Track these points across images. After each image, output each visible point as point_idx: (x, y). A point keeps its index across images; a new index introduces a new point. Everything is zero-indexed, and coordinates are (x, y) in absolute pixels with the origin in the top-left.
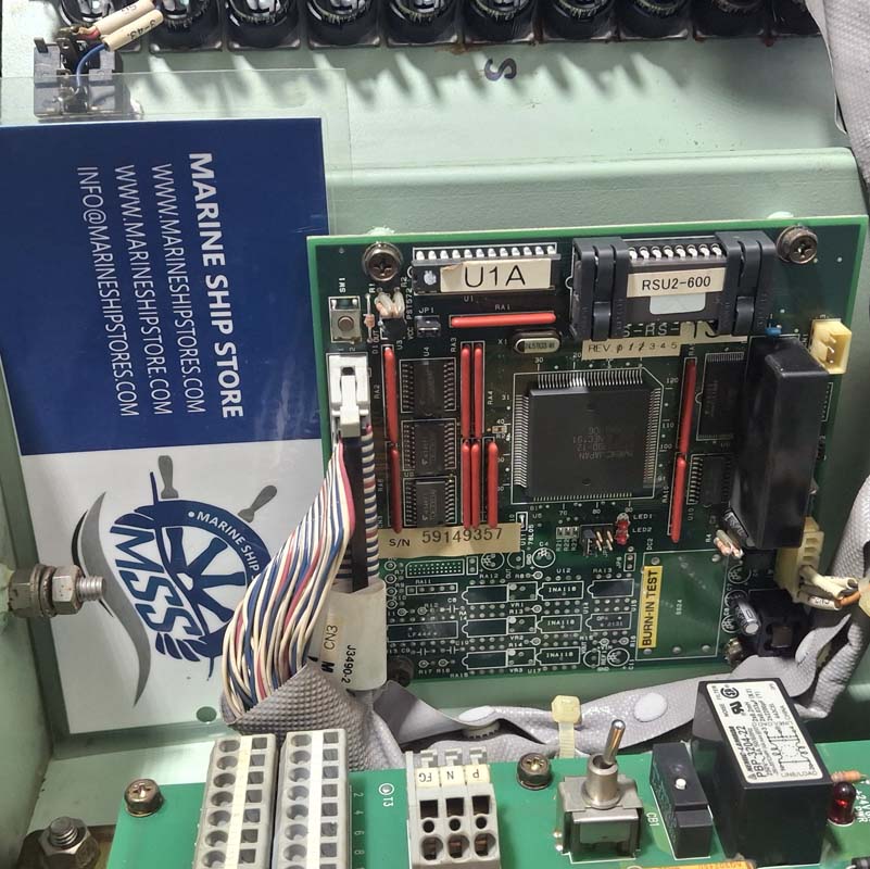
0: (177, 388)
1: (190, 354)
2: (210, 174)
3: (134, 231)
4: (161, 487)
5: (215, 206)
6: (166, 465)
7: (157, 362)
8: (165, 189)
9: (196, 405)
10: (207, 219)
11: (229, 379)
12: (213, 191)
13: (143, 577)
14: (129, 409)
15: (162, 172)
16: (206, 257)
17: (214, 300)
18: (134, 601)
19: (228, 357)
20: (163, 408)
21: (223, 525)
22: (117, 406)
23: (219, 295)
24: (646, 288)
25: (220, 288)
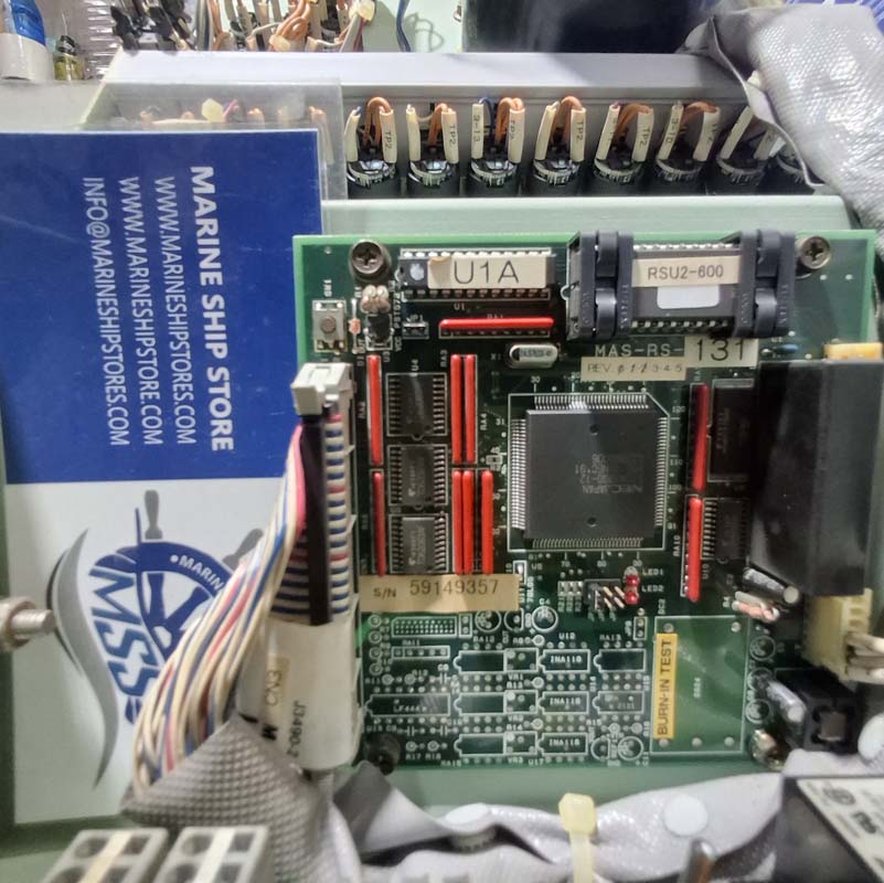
0: (168, 415)
1: (183, 378)
2: (211, 189)
3: (135, 246)
4: (145, 526)
5: (214, 222)
6: (152, 501)
7: (150, 387)
8: (167, 204)
9: (186, 436)
10: (206, 236)
11: (220, 408)
12: (213, 206)
13: (119, 630)
14: (119, 437)
15: (165, 185)
16: (204, 276)
17: (209, 321)
18: (107, 658)
19: (220, 383)
20: (153, 437)
21: (207, 572)
22: (106, 433)
23: (215, 316)
24: (652, 276)
25: (216, 309)
